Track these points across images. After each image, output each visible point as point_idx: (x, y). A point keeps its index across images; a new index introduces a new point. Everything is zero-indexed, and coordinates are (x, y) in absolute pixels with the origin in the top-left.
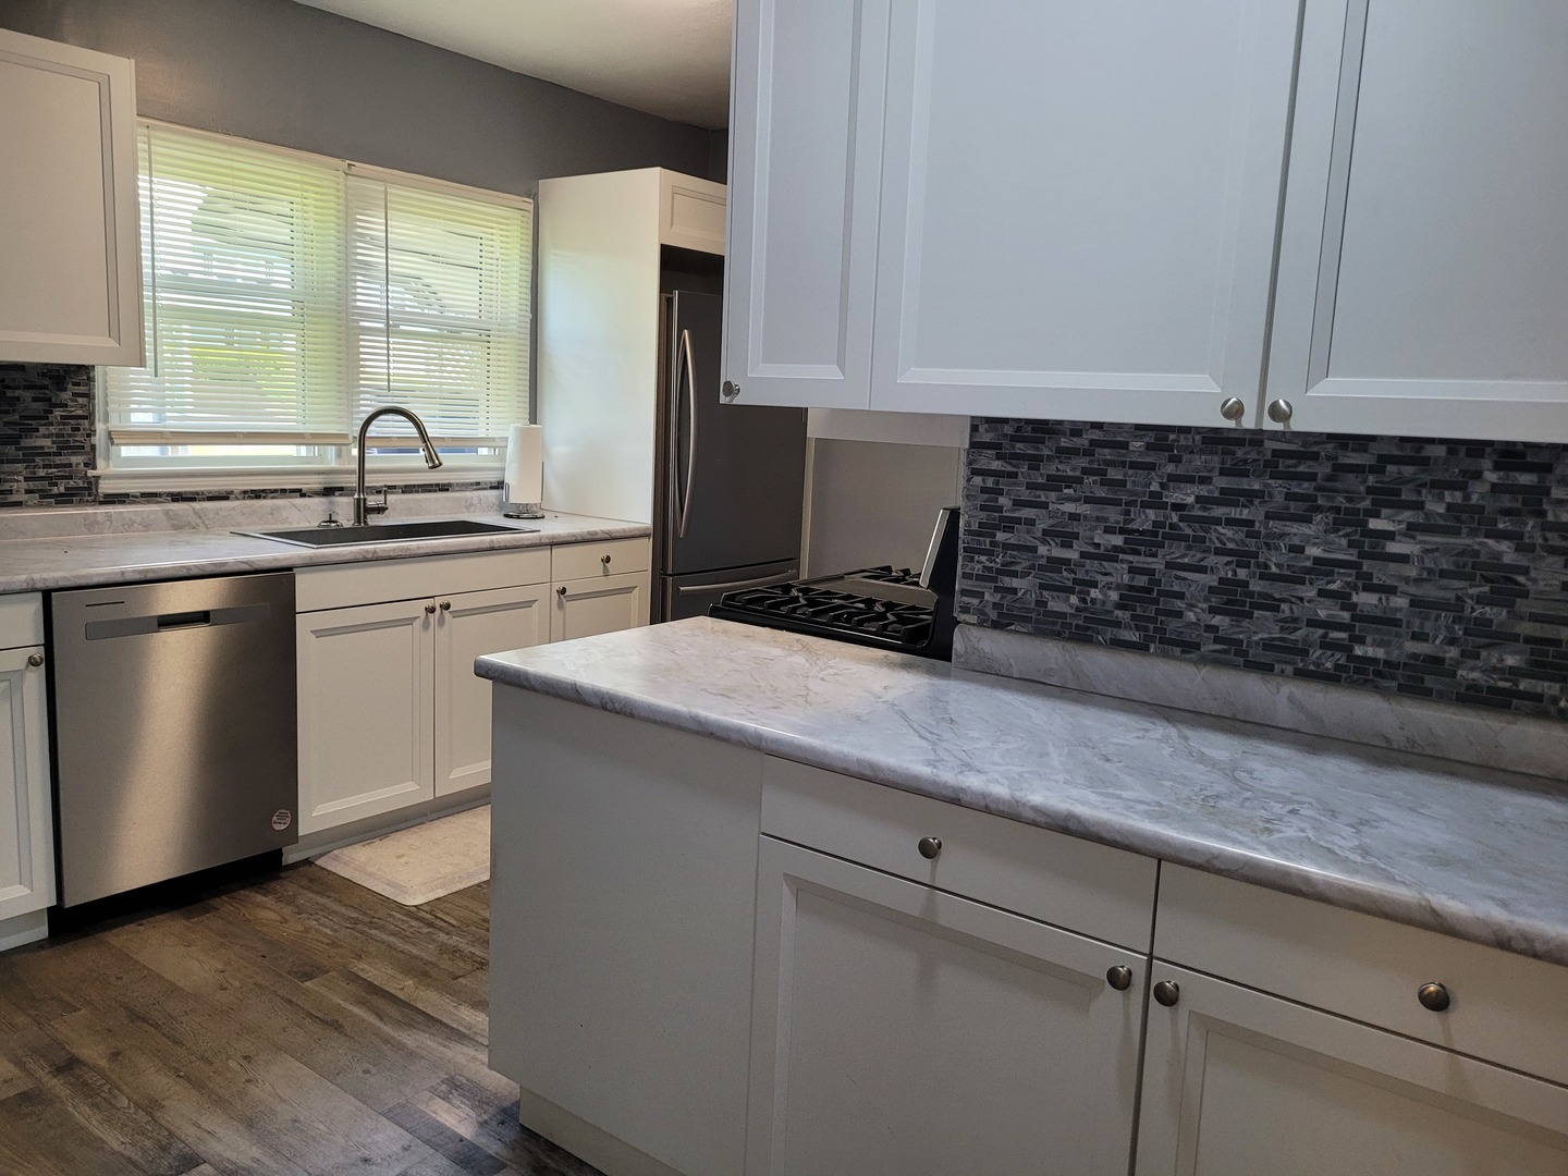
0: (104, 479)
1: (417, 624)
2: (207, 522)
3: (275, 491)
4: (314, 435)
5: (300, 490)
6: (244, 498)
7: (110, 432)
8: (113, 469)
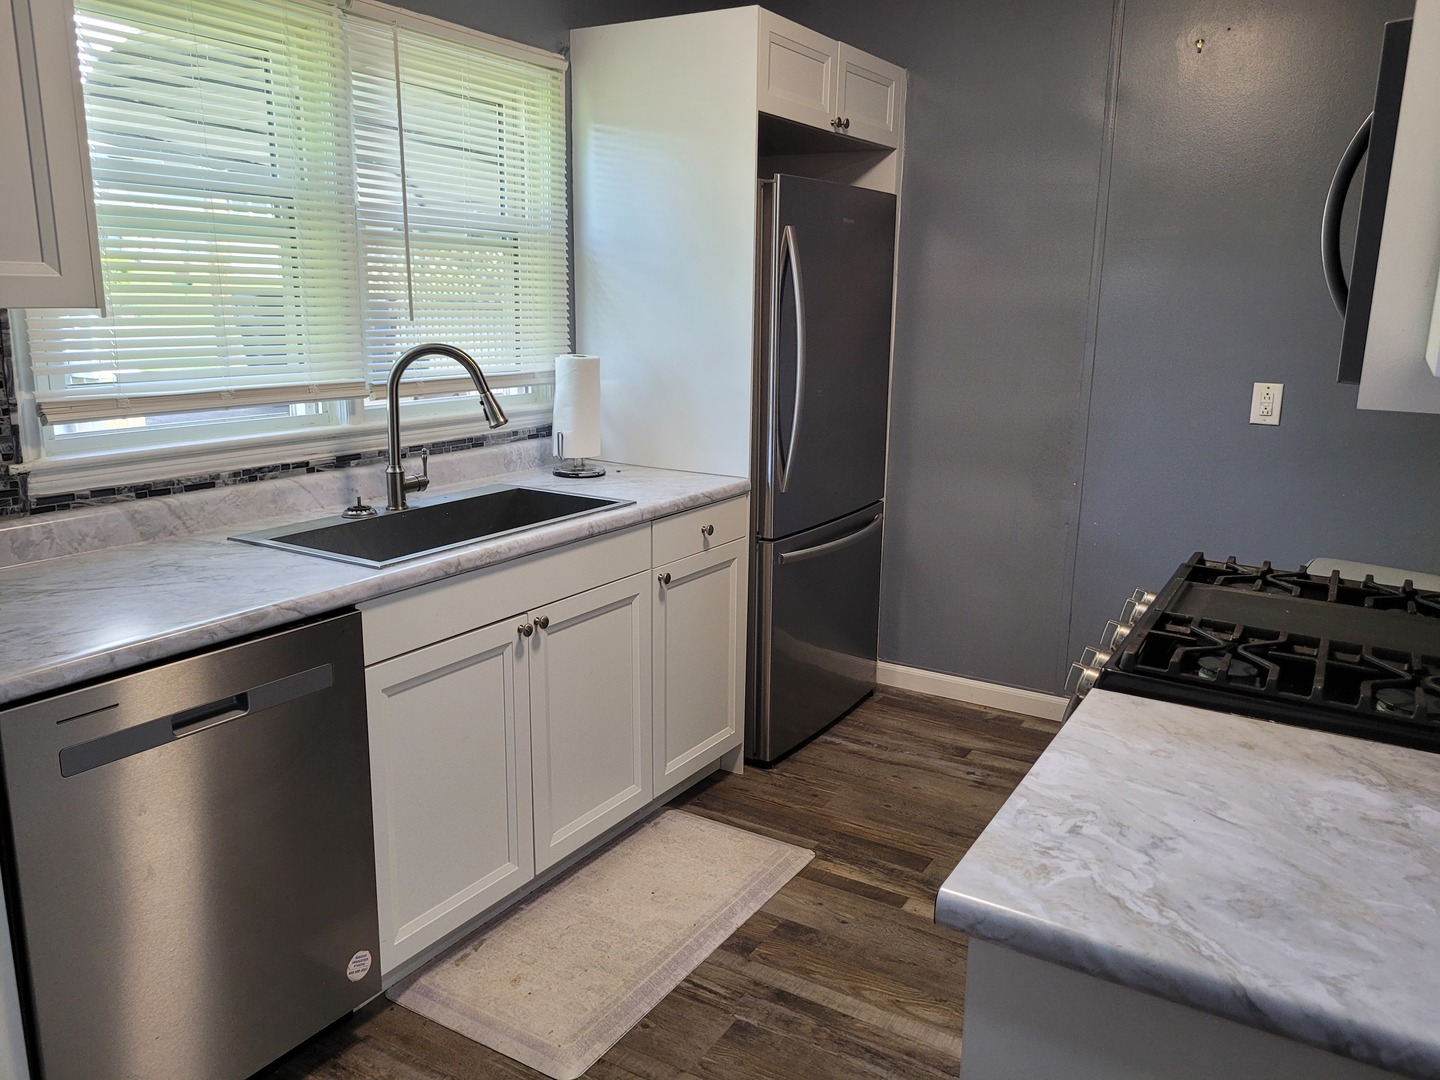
0: (35, 475)
1: (509, 651)
2: (189, 523)
3: (275, 468)
4: (323, 387)
5: (307, 464)
6: (235, 483)
7: (39, 407)
8: (48, 459)
